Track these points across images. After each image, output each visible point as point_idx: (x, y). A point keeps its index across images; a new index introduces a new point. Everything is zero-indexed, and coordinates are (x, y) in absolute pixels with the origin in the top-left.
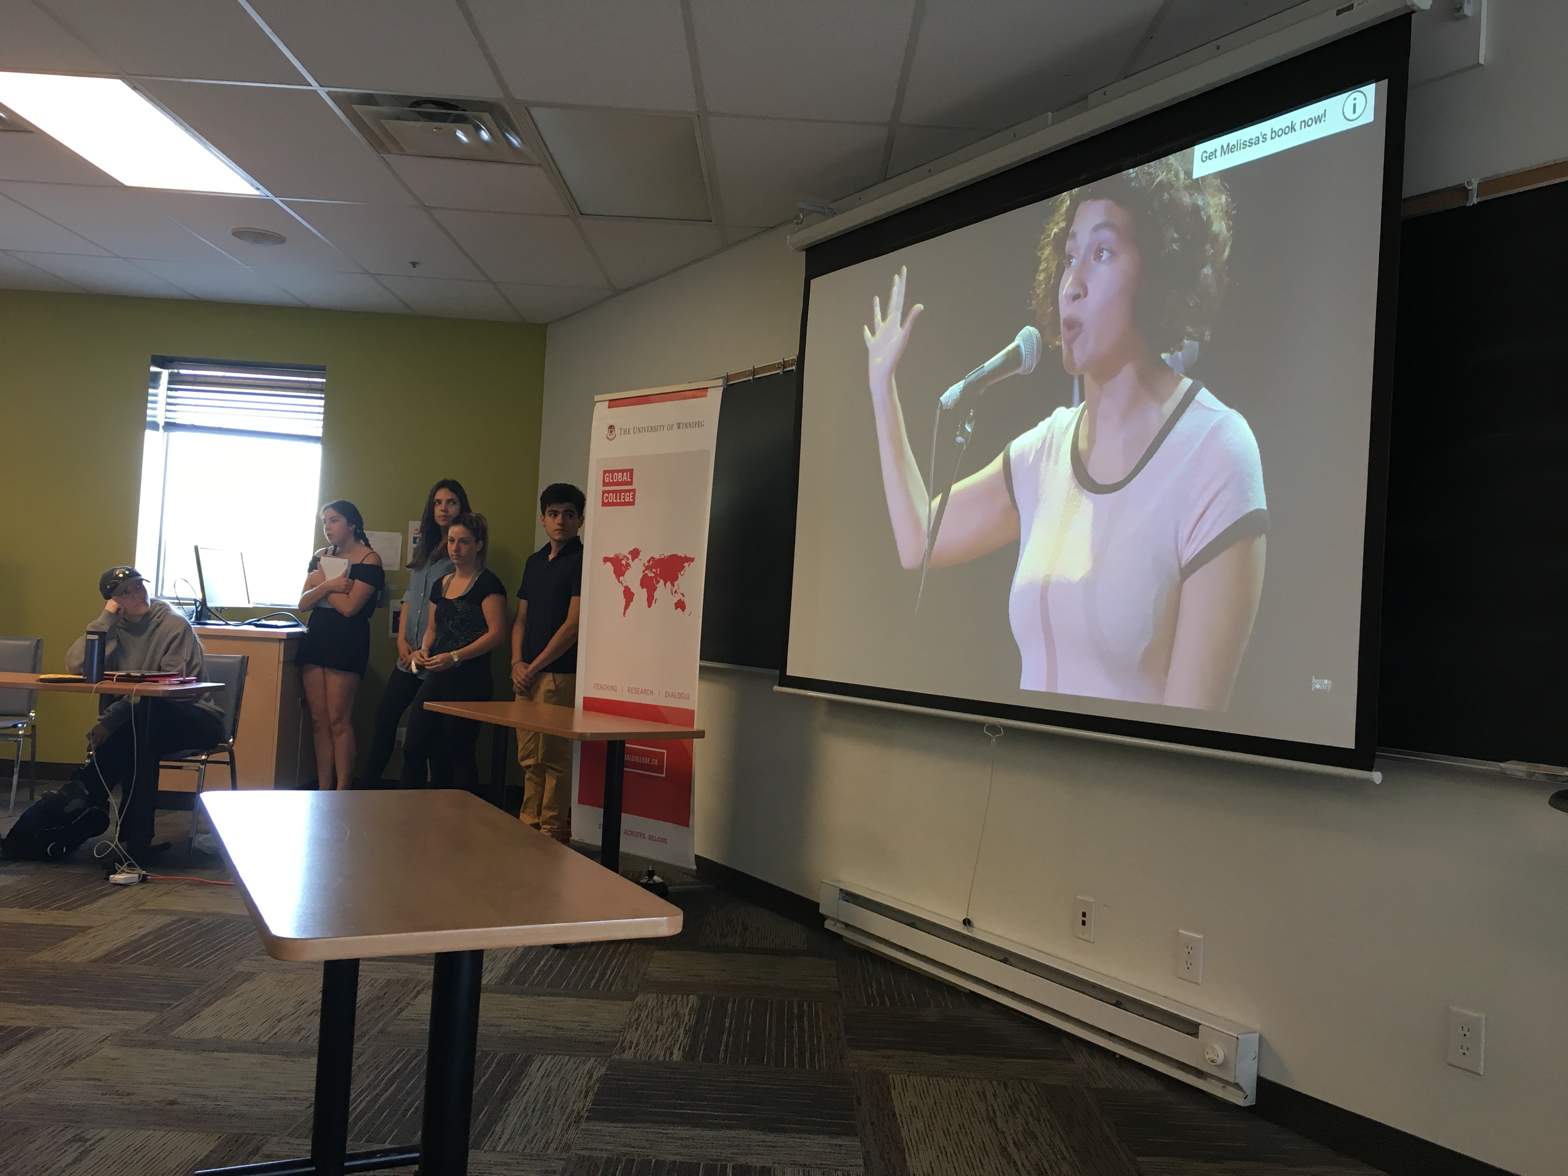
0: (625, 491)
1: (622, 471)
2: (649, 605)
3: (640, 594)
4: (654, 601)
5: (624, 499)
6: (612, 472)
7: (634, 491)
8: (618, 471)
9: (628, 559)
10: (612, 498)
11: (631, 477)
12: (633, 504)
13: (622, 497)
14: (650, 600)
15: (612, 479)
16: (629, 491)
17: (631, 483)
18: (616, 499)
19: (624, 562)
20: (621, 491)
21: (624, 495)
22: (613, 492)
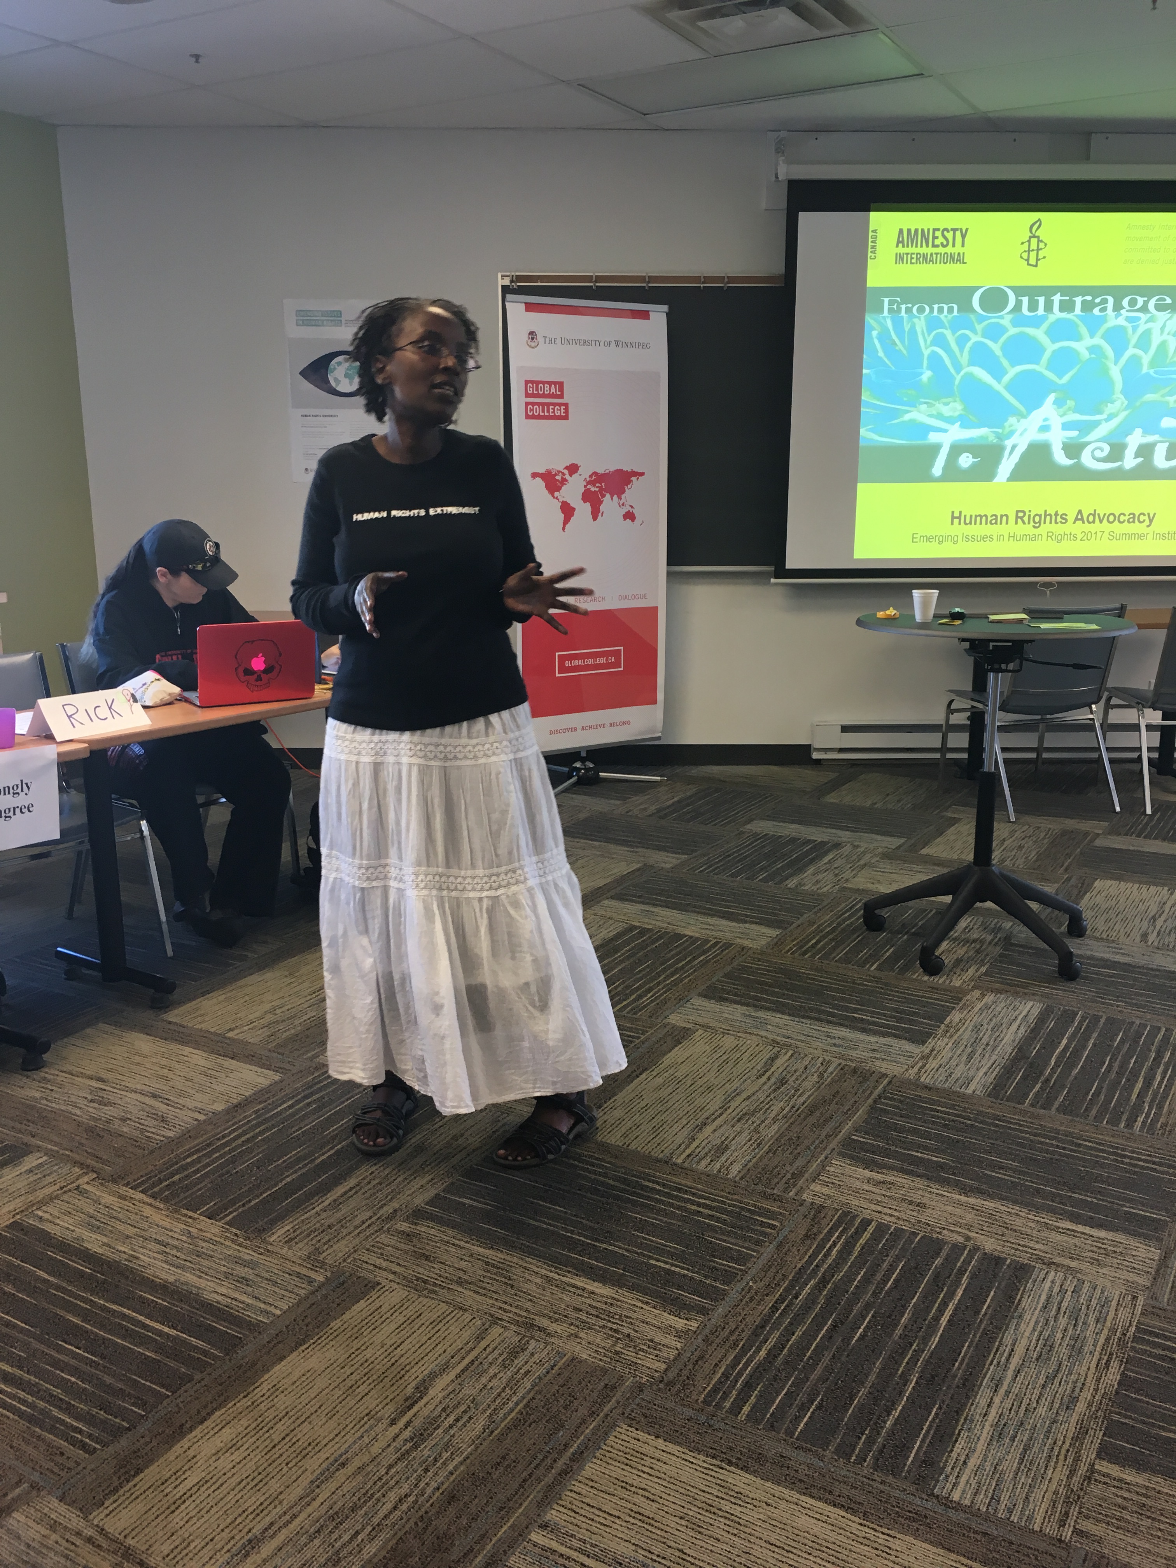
0: (554, 404)
1: (550, 383)
2: (595, 518)
3: (583, 510)
4: (600, 514)
5: (554, 412)
6: (537, 383)
7: (566, 405)
8: (544, 383)
9: (564, 474)
10: (537, 410)
11: (561, 389)
12: (566, 418)
13: (551, 410)
14: (595, 514)
15: (537, 390)
16: (560, 405)
17: (561, 396)
18: (543, 411)
19: (558, 478)
20: (548, 404)
21: (554, 409)
22: (538, 404)
